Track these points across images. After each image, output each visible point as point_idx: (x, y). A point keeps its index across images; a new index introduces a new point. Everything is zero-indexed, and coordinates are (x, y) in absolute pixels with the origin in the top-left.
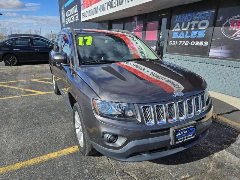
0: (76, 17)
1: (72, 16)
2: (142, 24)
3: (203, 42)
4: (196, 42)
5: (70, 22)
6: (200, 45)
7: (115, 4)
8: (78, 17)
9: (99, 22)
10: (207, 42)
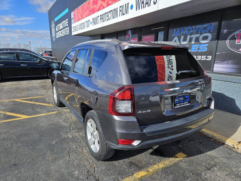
0: (67, 31)
1: (63, 30)
2: (137, 38)
3: (205, 56)
4: (198, 56)
5: (60, 36)
6: (202, 59)
7: (108, 17)
8: (68, 31)
9: (90, 36)
10: (211, 57)
